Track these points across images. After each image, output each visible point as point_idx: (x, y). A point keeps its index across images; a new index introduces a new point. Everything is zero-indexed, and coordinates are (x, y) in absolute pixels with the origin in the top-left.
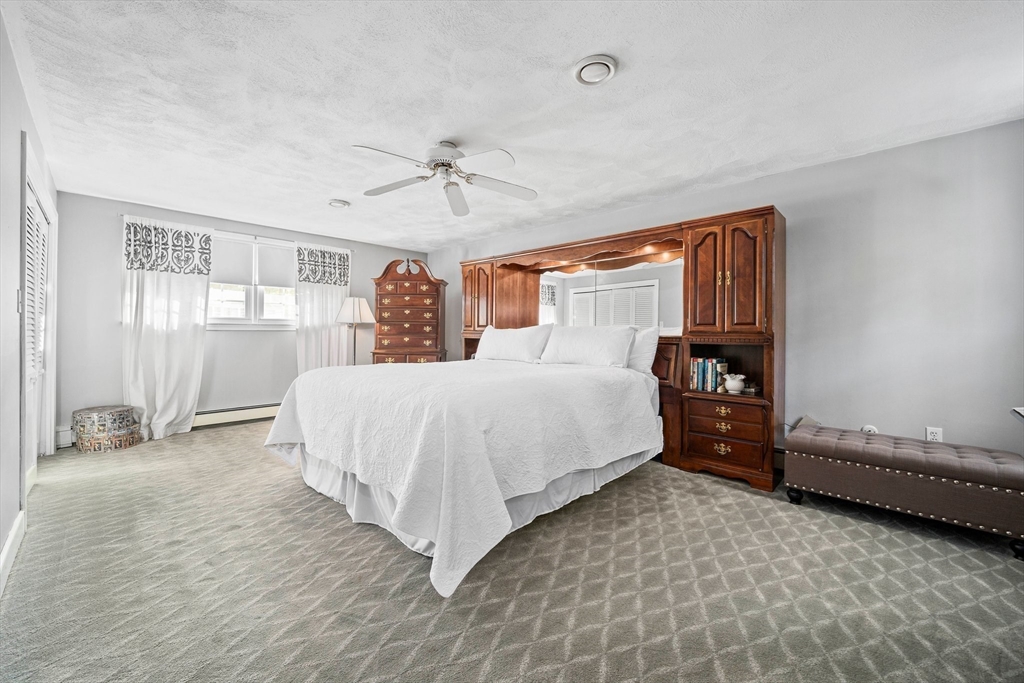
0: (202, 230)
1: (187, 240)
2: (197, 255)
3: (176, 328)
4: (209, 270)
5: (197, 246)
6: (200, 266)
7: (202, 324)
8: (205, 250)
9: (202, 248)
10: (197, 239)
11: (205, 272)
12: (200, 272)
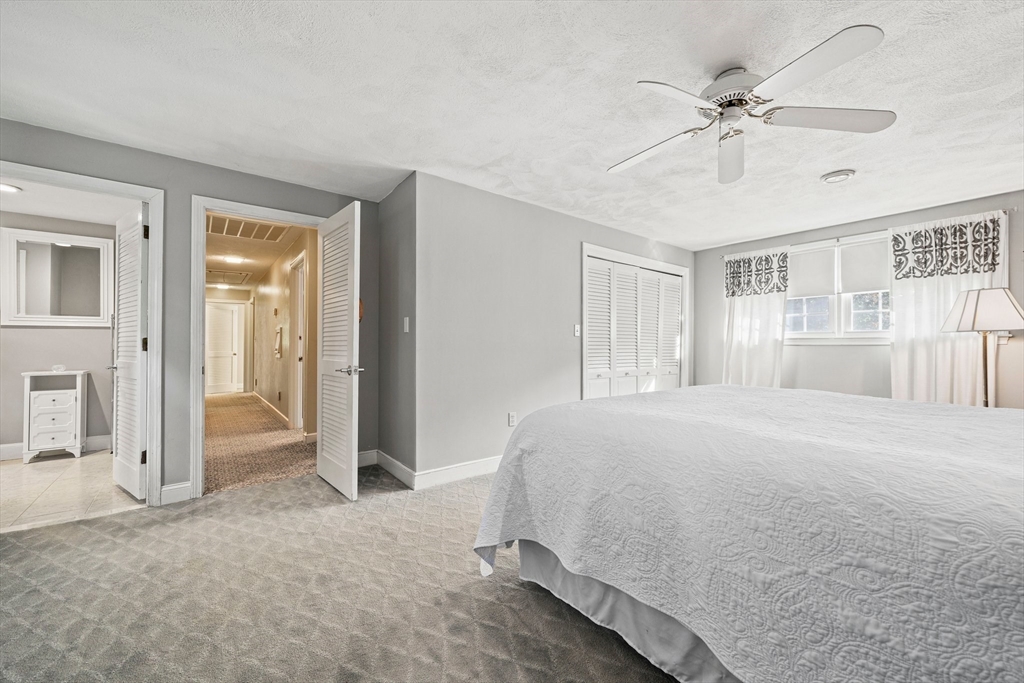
0: (779, 250)
1: (767, 263)
2: (776, 274)
3: (757, 343)
4: (785, 287)
5: (775, 266)
6: (779, 284)
7: (780, 339)
8: (783, 269)
9: (781, 267)
10: (775, 260)
11: (783, 289)
12: (779, 290)
